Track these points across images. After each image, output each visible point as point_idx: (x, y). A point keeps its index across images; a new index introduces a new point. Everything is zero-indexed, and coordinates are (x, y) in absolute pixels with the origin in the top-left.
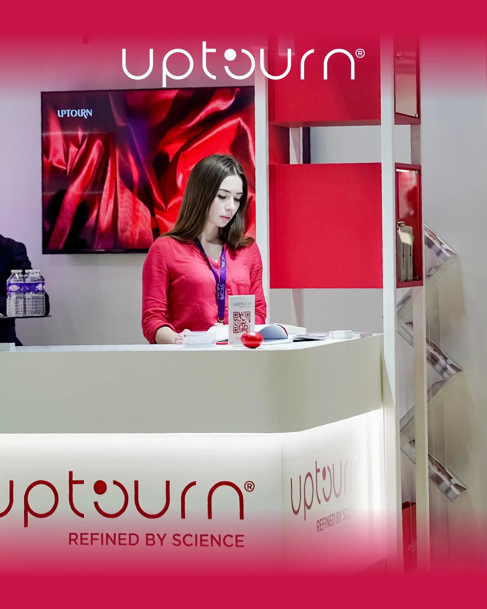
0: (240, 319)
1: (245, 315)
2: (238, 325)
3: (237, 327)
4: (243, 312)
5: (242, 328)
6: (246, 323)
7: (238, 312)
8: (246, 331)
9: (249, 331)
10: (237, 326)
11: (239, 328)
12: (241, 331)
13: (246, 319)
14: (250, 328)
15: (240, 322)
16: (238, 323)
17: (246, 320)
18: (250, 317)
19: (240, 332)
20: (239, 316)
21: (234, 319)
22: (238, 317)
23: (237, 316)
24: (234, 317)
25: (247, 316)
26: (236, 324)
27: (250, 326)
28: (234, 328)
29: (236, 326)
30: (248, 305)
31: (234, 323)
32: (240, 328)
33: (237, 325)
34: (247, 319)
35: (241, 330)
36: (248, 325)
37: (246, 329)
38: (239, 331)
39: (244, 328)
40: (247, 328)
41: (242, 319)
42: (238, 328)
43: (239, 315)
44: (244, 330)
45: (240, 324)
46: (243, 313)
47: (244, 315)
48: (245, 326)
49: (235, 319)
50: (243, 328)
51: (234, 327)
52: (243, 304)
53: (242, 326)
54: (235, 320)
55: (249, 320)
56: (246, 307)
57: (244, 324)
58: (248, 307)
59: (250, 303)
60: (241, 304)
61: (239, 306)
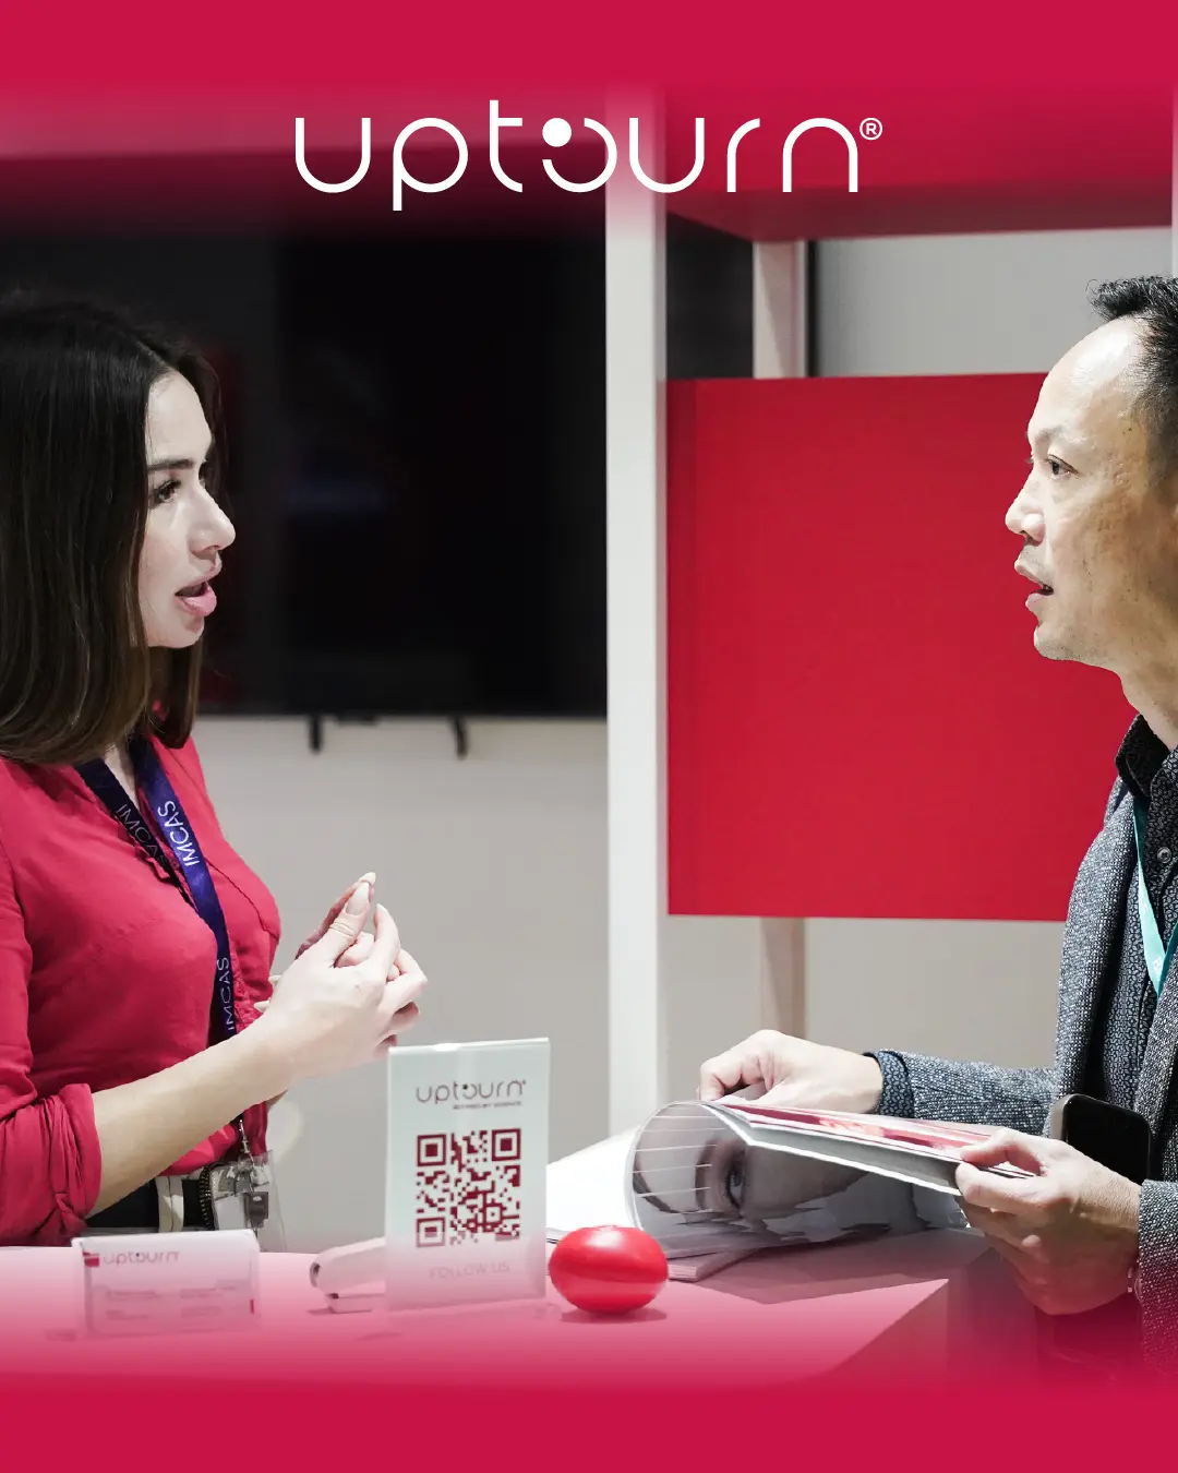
0: (460, 1170)
1: (489, 1146)
2: (448, 1205)
3: (441, 1214)
4: (473, 1133)
5: (469, 1221)
6: (492, 1191)
7: (443, 1137)
8: (497, 1231)
9: (514, 1234)
10: (441, 1209)
11: (449, 1217)
12: (463, 1235)
13: (498, 1168)
14: (516, 1217)
15: (455, 1190)
16: (447, 1196)
17: (495, 1176)
18: (518, 1157)
19: (459, 1238)
20: (453, 1159)
21: (421, 1174)
22: (443, 1163)
23: (439, 1158)
24: (420, 1164)
25: (499, 1154)
26: (435, 1201)
27: (518, 1206)
28: (420, 1221)
29: (431, 1212)
30: (503, 1098)
31: (423, 1198)
32: (456, 1222)
33: (441, 1205)
34: (501, 1172)
35: (460, 1228)
36: (506, 1204)
37: (495, 1225)
38: (450, 1232)
39: (480, 1220)
40: (502, 1218)
41: (471, 1170)
42: (443, 1219)
43: (450, 1153)
44: (480, 1228)
45: (458, 1199)
46: (476, 1142)
47: (481, 1151)
48: (489, 1210)
49: (429, 1171)
50: (475, 1220)
51: (421, 1216)
52: (478, 1089)
53: (472, 1208)
54: (429, 1181)
55: (512, 1172)
56: (496, 1105)
57: (480, 1197)
58: (505, 1104)
59: (521, 1084)
60: (460, 1089)
61: (452, 1101)
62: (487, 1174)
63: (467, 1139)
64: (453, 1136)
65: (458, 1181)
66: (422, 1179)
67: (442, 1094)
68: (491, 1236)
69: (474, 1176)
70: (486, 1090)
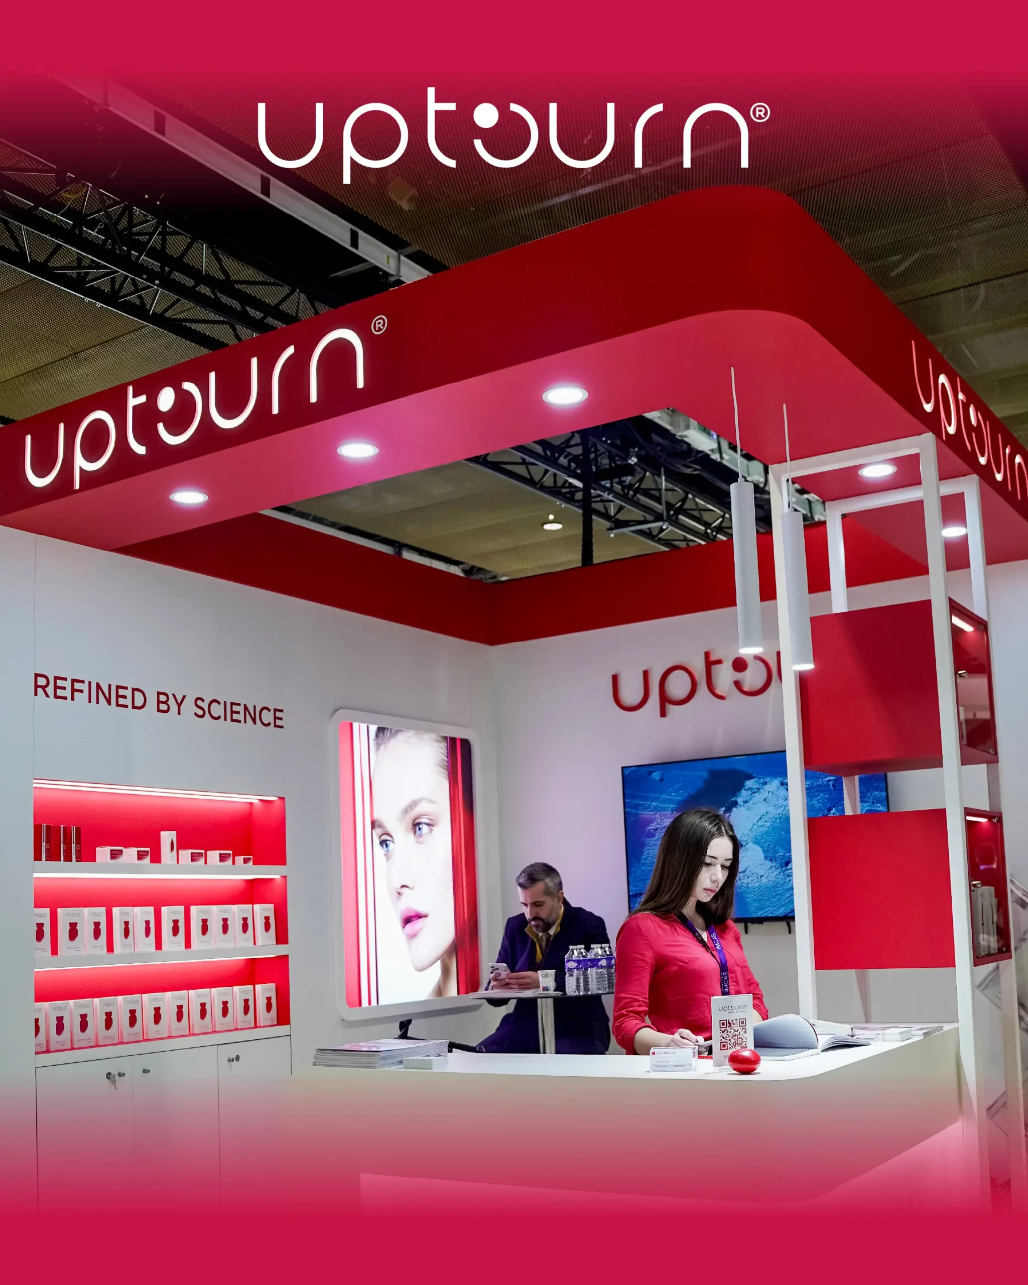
0: (731, 1029)
1: (738, 1023)
2: (728, 1038)
4: (734, 1020)
6: (739, 1035)
7: (726, 1020)
9: (745, 1047)
10: (726, 1040)
11: (728, 1042)
12: (732, 1047)
13: (741, 1029)
14: (746, 1042)
15: (730, 1035)
16: (728, 1036)
17: (740, 1031)
18: (746, 1026)
21: (721, 1030)
22: (727, 1027)
23: (725, 1026)
24: (721, 1028)
25: (741, 1025)
26: (725, 1037)
27: (746, 1039)
28: (721, 1042)
29: (724, 1040)
30: (741, 1010)
31: (722, 1036)
32: (730, 1043)
35: (732, 1045)
36: (743, 1038)
37: (740, 1044)
38: (729, 1046)
39: (737, 1042)
40: (742, 1042)
41: (734, 1029)
43: (728, 1025)
44: (737, 1045)
45: (731, 1037)
46: (735, 1022)
47: (736, 1024)
48: (739, 1040)
49: (723, 1030)
52: (735, 1007)
53: (734, 1039)
54: (723, 1032)
55: (744, 1030)
56: (739, 1012)
58: (742, 1012)
59: (746, 1006)
60: (730, 1008)
61: (728, 1011)
62: (738, 1030)
65: (730, 1032)
66: (721, 1032)
67: (725, 1009)
68: (740, 1047)
69: (735, 1031)
70: (737, 1008)
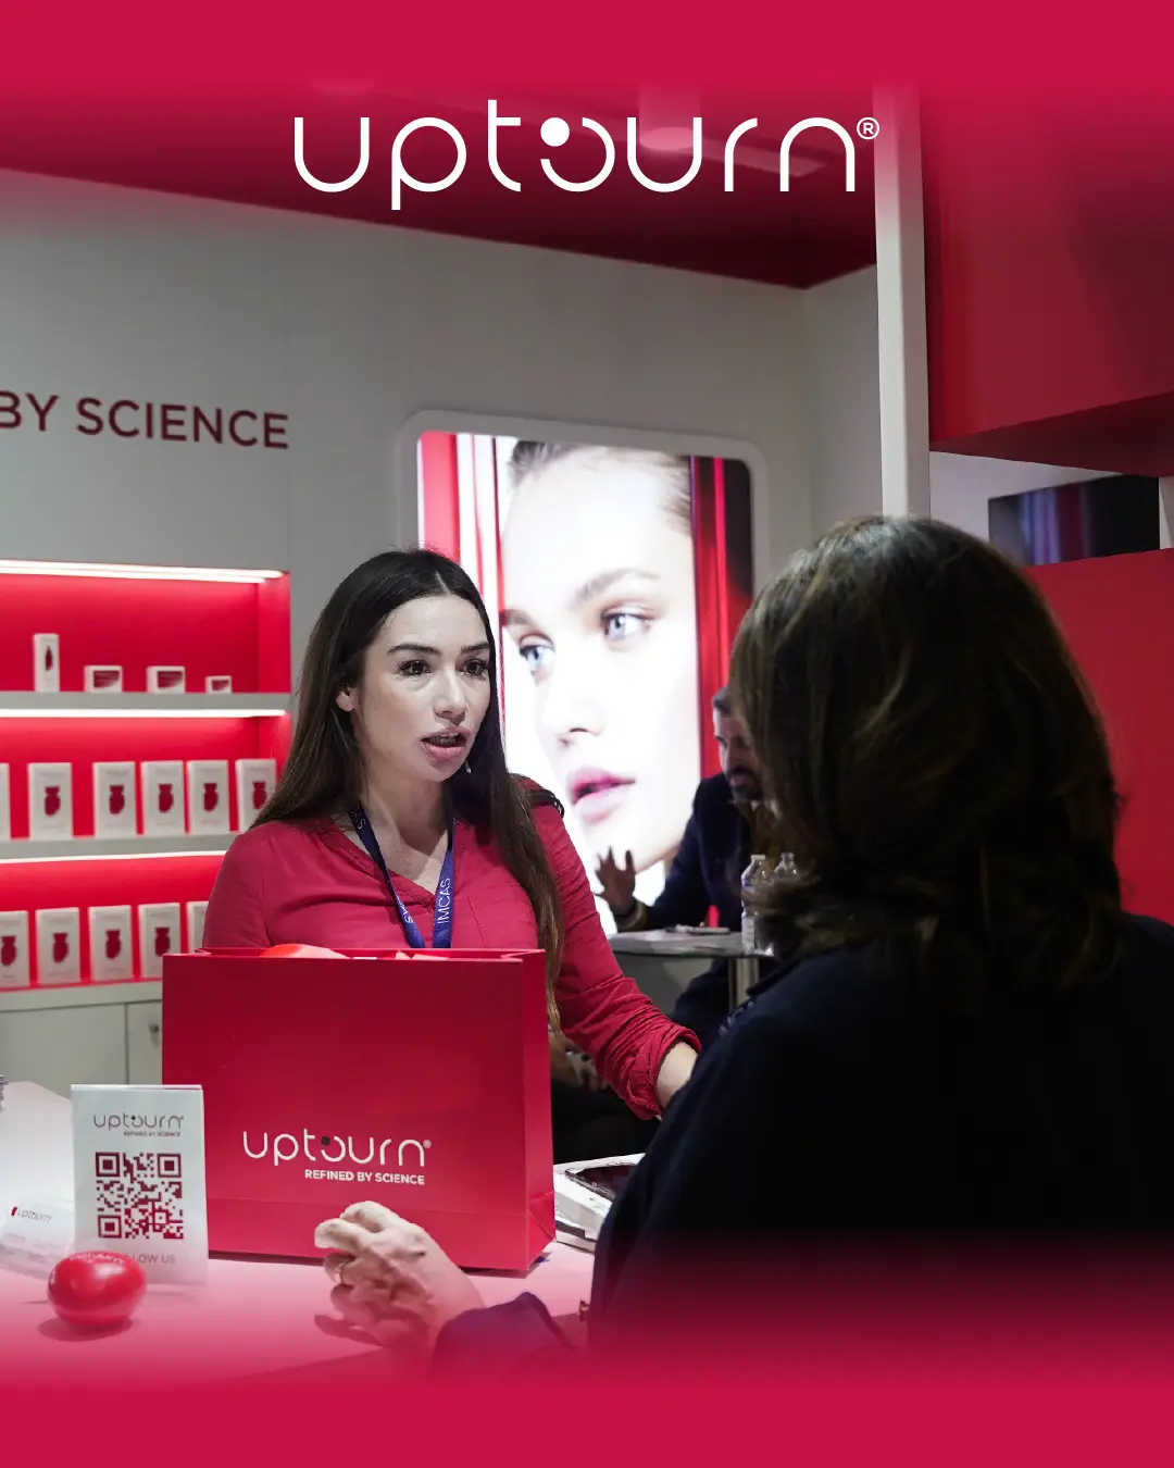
0: (132, 1182)
1: (155, 1165)
2: (123, 1207)
3: (118, 1214)
4: (141, 1155)
5: (141, 1221)
6: (159, 1200)
7: (117, 1155)
8: (164, 1231)
9: (178, 1235)
10: (118, 1210)
11: (124, 1217)
12: (136, 1231)
13: (163, 1183)
14: (180, 1222)
15: (129, 1197)
16: (122, 1200)
17: (161, 1188)
18: (179, 1176)
19: (134, 1233)
20: (126, 1173)
21: (100, 1182)
22: (118, 1175)
23: (114, 1171)
24: (99, 1174)
25: (164, 1172)
26: (112, 1203)
27: (181, 1214)
28: (100, 1217)
29: (109, 1211)
30: (165, 1128)
31: (102, 1199)
32: (130, 1221)
33: (117, 1206)
34: (166, 1185)
35: (134, 1226)
36: (171, 1211)
37: (162, 1226)
38: (126, 1229)
39: (150, 1221)
40: (169, 1221)
41: (142, 1183)
42: (119, 1218)
43: (123, 1168)
44: (151, 1227)
45: (131, 1203)
46: (144, 1161)
47: (149, 1169)
48: (157, 1215)
49: (107, 1180)
50: (146, 1221)
51: (101, 1213)
52: (144, 1121)
53: (143, 1211)
54: (107, 1187)
55: (175, 1187)
56: (160, 1134)
57: (150, 1204)
58: (167, 1134)
59: (180, 1119)
60: (129, 1121)
61: (122, 1128)
62: (153, 1188)
63: (137, 1159)
64: (124, 1155)
65: (130, 1190)
66: (101, 1186)
67: (115, 1121)
68: (161, 1235)
69: (144, 1188)
70: (151, 1121)
